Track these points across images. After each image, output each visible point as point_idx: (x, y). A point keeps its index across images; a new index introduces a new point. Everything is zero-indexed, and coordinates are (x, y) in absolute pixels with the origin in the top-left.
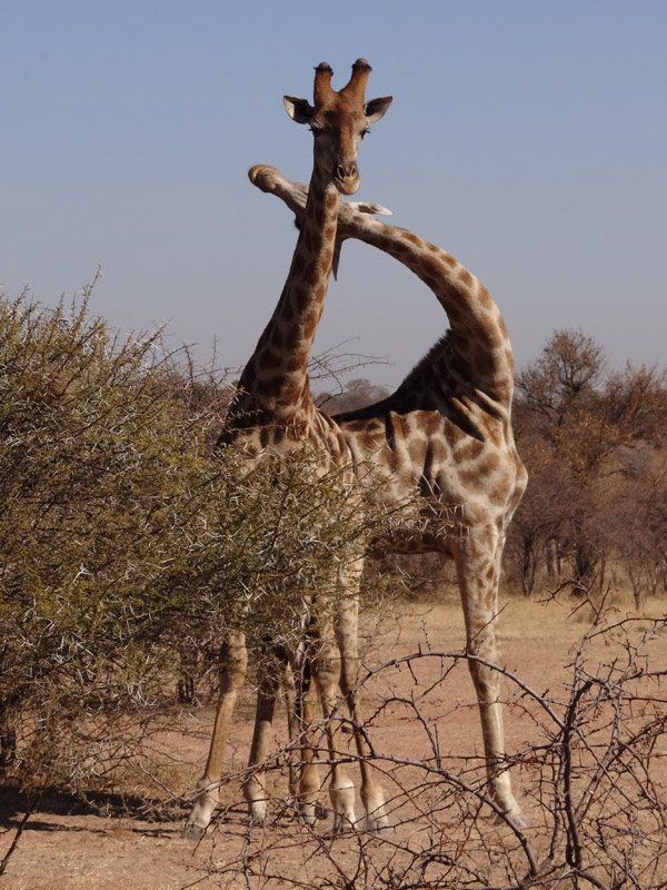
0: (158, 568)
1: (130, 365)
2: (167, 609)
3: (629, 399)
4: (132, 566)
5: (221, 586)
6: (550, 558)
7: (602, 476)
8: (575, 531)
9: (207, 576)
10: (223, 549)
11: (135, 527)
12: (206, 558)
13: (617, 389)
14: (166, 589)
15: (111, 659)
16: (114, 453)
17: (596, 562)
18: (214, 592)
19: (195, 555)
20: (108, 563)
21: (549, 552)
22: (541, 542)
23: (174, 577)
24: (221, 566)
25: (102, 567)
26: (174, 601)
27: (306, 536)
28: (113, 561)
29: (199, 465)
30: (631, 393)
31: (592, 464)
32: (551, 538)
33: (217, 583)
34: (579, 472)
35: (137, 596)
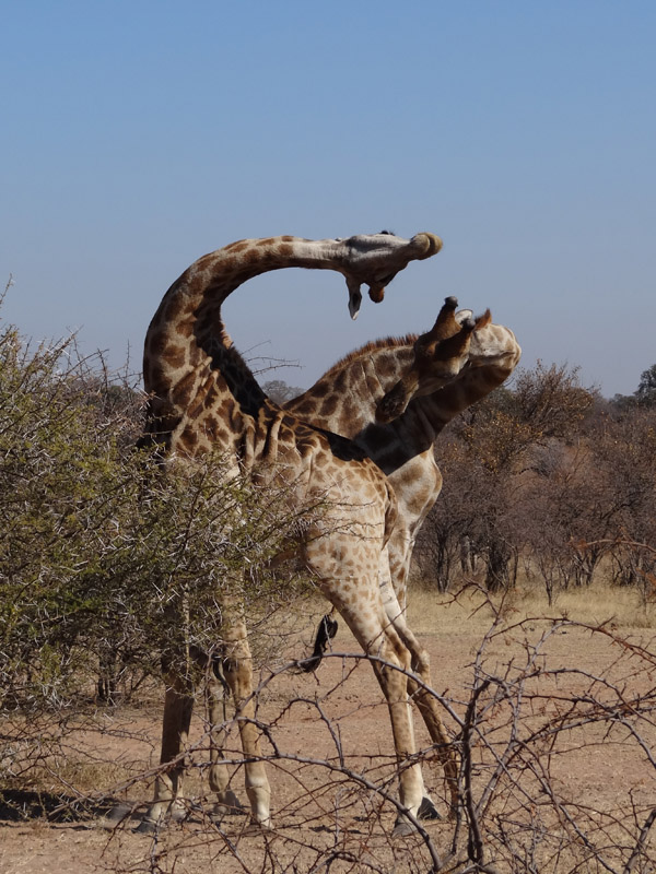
0: (72, 571)
1: (42, 371)
2: (81, 611)
3: (540, 397)
4: (45, 569)
5: (135, 587)
6: (464, 554)
7: (514, 473)
8: (488, 528)
9: (121, 578)
10: (135, 552)
11: (49, 531)
12: (119, 560)
13: (529, 387)
14: (80, 591)
15: (26, 661)
16: (27, 459)
17: (509, 558)
18: (127, 594)
19: (108, 557)
20: (23, 567)
21: (463, 548)
22: (455, 538)
23: (88, 580)
24: (133, 568)
25: (17, 570)
26: (87, 603)
27: (217, 538)
28: (27, 564)
29: (110, 468)
30: (542, 392)
31: (504, 461)
32: (464, 535)
33: (129, 585)
34: (492, 470)
35: (51, 599)
